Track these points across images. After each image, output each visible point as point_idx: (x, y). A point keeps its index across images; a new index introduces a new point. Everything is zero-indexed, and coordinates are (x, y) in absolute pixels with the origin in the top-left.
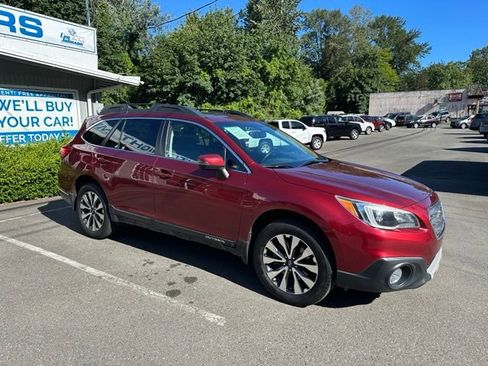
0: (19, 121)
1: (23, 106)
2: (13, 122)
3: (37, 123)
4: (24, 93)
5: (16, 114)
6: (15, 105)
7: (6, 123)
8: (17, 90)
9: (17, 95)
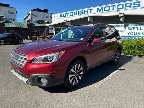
0: (134, 33)
1: (136, 29)
2: (132, 33)
3: (139, 34)
4: (137, 25)
5: (133, 31)
6: (133, 29)
7: (130, 34)
8: (135, 24)
9: (135, 26)
